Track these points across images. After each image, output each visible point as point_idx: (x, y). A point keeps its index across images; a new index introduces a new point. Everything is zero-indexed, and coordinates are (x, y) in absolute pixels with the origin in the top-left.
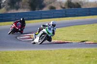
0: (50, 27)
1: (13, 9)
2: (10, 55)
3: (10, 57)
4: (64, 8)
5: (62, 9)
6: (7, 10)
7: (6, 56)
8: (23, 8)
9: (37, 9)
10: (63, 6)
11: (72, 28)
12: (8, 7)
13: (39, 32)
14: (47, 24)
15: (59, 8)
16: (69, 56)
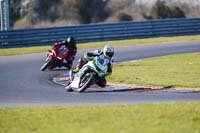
0: (102, 57)
1: (45, 19)
2: (39, 116)
3: (38, 119)
4: (150, 18)
5: (145, 20)
6: (33, 21)
7: (30, 118)
8: (65, 17)
9: (93, 19)
10: (148, 14)
11: (166, 59)
12: (35, 15)
13: (80, 67)
14: (96, 52)
15: (139, 18)
16: (160, 118)
